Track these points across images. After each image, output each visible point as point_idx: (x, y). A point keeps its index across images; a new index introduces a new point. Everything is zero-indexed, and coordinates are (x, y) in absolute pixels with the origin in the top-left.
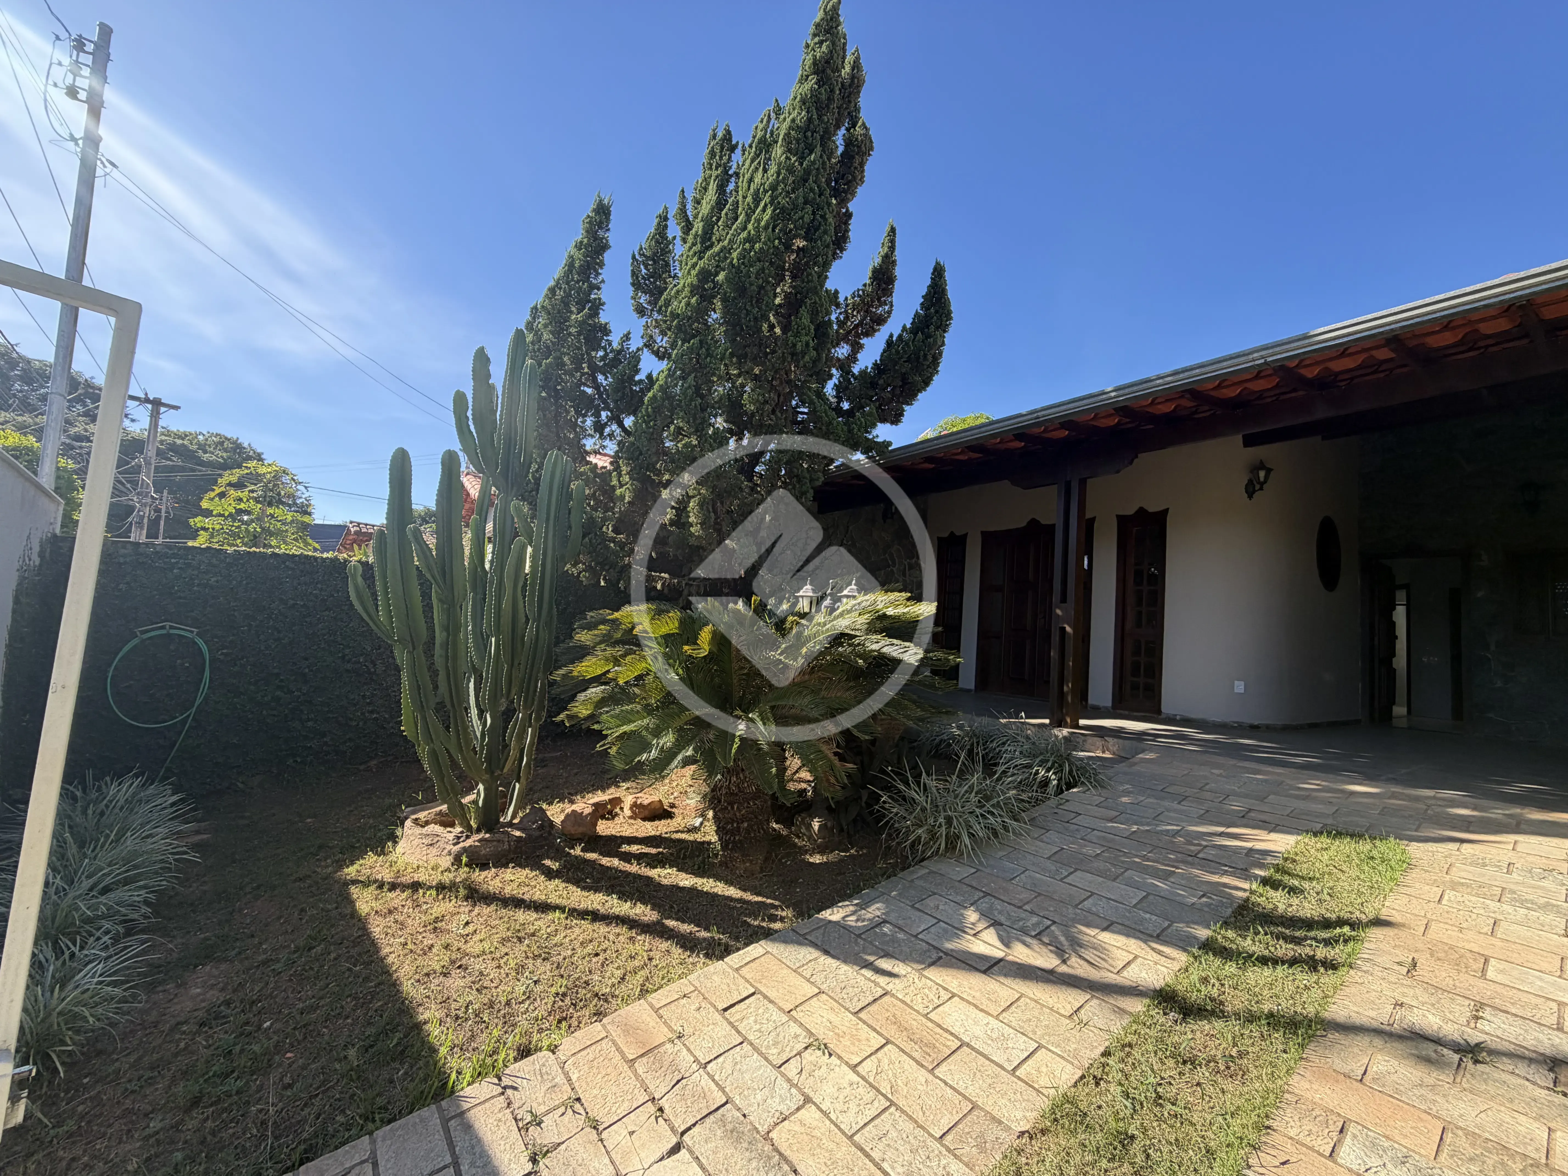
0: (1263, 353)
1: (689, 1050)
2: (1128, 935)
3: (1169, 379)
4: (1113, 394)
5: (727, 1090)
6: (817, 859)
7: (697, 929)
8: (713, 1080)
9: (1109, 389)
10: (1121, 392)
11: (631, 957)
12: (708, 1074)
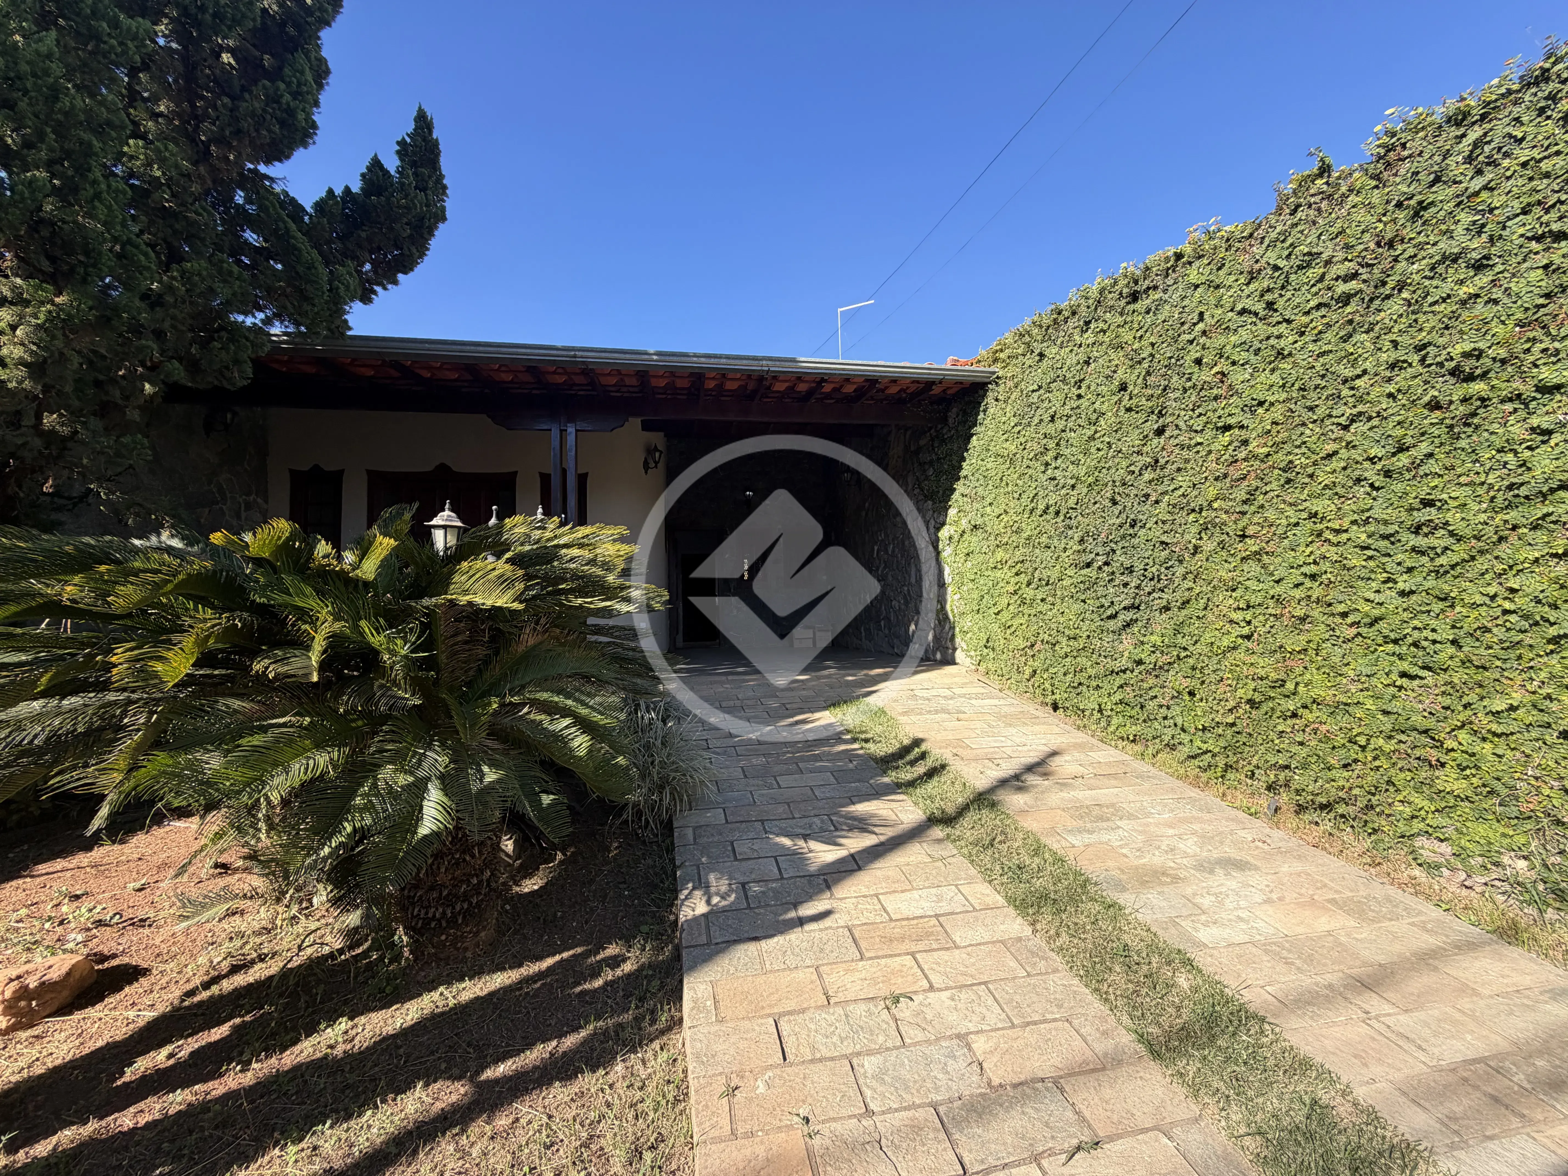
0: (769, 363)
1: (834, 1120)
2: (868, 800)
3: (703, 360)
4: (655, 357)
5: (918, 1102)
6: (531, 885)
7: (554, 1043)
8: (896, 1110)
9: (652, 351)
10: (663, 358)
11: (548, 1147)
12: (884, 1113)
